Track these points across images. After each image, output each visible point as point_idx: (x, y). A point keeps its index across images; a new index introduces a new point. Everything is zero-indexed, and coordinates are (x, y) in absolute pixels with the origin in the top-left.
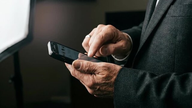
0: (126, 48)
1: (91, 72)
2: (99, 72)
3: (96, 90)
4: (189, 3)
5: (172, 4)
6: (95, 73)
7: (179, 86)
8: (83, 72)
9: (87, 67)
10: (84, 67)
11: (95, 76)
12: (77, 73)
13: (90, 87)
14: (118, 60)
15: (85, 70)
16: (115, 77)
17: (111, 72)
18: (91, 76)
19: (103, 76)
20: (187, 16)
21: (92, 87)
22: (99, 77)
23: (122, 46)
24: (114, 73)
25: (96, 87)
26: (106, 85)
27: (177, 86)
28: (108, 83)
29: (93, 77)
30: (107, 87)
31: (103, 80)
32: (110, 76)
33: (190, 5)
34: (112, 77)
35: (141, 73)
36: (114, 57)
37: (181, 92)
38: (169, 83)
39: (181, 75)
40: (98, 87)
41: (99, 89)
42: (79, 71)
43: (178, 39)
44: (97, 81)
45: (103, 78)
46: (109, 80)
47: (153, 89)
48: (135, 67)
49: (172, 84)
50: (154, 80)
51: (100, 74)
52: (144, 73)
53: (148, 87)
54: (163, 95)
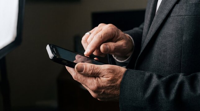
0: (126, 48)
1: (95, 75)
2: (103, 75)
3: (101, 93)
4: (196, 2)
5: (177, 3)
6: (100, 76)
7: (189, 86)
8: (87, 75)
9: (91, 70)
10: (88, 70)
11: (99, 80)
12: (79, 77)
13: (95, 91)
14: (120, 61)
15: (89, 73)
16: (120, 80)
17: (116, 75)
18: (95, 79)
19: (108, 79)
20: (194, 15)
21: (97, 91)
22: (104, 80)
23: (122, 45)
24: (119, 76)
25: (100, 90)
26: (111, 88)
27: (187, 87)
28: (113, 86)
29: (98, 80)
30: (113, 90)
31: (108, 83)
32: (115, 79)
33: (196, 3)
34: (117, 80)
35: (147, 74)
36: (115, 58)
37: (191, 93)
38: (178, 84)
39: (189, 75)
40: (103, 91)
41: (104, 92)
42: (81, 74)
43: (184, 38)
44: (102, 84)
45: (108, 81)
46: (114, 83)
47: (162, 91)
48: (137, 68)
49: (181, 84)
50: (162, 81)
51: (104, 77)
52: (150, 74)
53: (157, 88)
54: (172, 96)
